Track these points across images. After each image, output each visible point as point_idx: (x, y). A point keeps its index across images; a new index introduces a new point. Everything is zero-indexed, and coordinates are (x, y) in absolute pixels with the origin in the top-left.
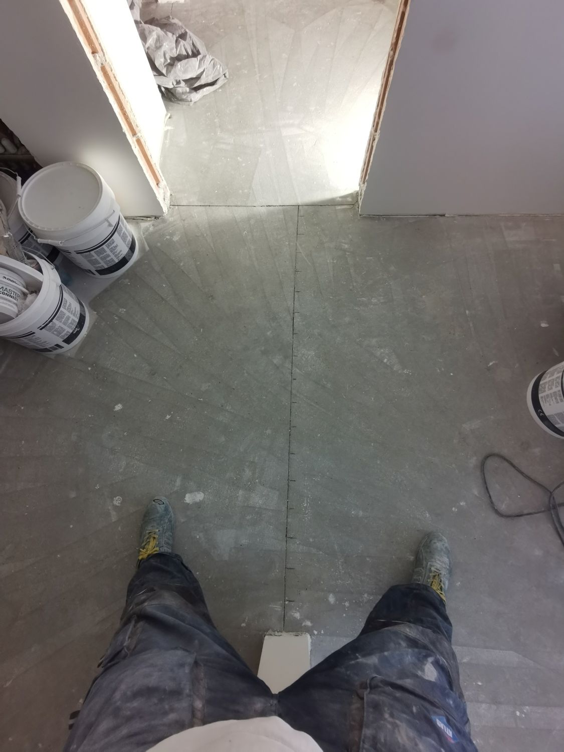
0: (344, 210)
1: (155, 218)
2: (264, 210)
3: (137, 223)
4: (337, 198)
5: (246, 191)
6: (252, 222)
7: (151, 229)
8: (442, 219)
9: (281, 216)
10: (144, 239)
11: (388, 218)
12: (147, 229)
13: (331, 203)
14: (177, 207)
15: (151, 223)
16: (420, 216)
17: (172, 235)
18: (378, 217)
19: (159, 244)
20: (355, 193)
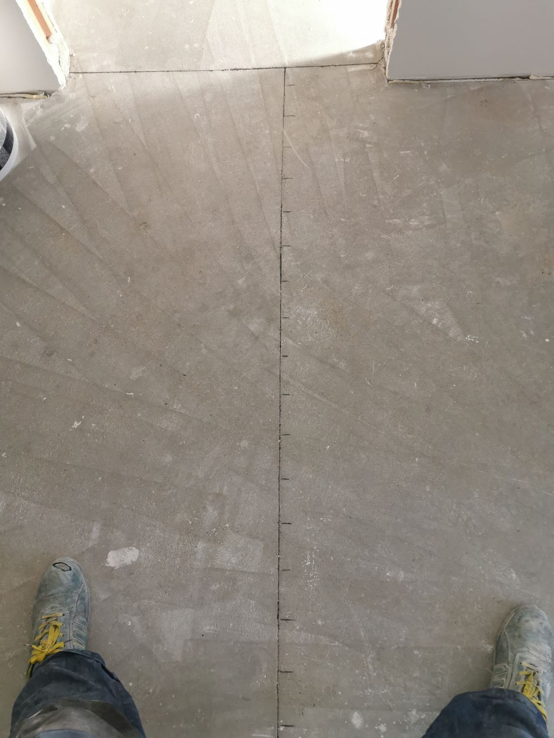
0: (361, 73)
1: (46, 94)
2: (226, 76)
3: (16, 104)
4: (349, 52)
5: (196, 45)
6: (208, 97)
7: (39, 113)
8: (524, 84)
9: (257, 87)
10: (27, 130)
11: (434, 83)
12: (32, 114)
13: (339, 62)
14: (81, 76)
15: (38, 103)
16: (487, 80)
17: (73, 122)
18: (417, 82)
19: (52, 138)
20: (380, 43)
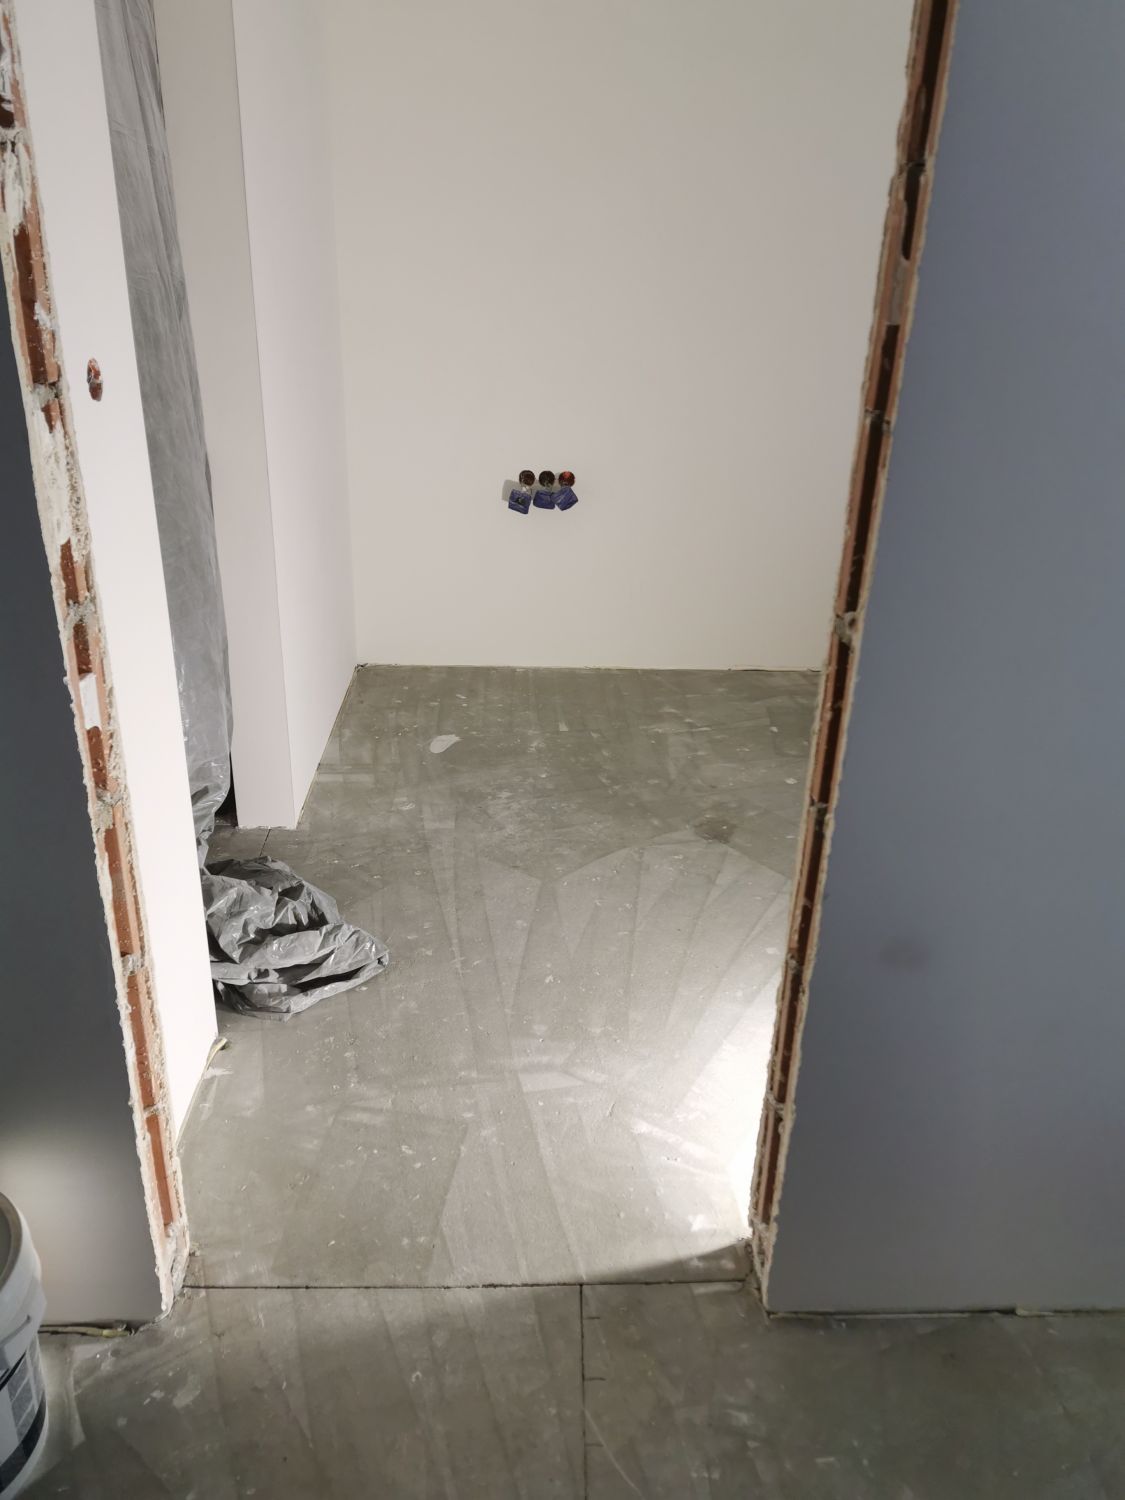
0: (717, 1297)
2: (474, 1298)
3: (64, 1346)
4: (691, 1259)
5: (422, 1239)
6: (440, 1339)
8: (1007, 1322)
9: (531, 1319)
11: (853, 1321)
12: (92, 1367)
18: (820, 1317)
20: (743, 1244)
